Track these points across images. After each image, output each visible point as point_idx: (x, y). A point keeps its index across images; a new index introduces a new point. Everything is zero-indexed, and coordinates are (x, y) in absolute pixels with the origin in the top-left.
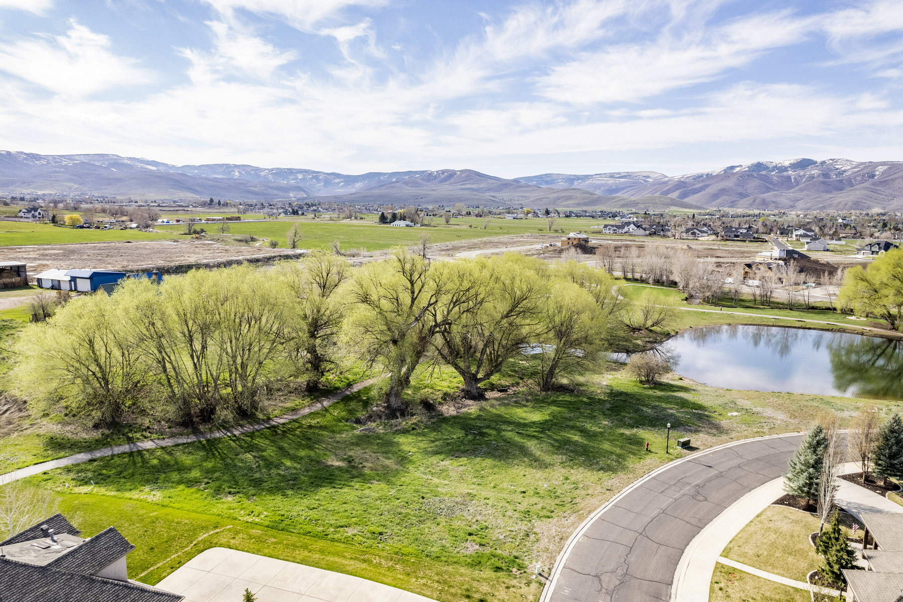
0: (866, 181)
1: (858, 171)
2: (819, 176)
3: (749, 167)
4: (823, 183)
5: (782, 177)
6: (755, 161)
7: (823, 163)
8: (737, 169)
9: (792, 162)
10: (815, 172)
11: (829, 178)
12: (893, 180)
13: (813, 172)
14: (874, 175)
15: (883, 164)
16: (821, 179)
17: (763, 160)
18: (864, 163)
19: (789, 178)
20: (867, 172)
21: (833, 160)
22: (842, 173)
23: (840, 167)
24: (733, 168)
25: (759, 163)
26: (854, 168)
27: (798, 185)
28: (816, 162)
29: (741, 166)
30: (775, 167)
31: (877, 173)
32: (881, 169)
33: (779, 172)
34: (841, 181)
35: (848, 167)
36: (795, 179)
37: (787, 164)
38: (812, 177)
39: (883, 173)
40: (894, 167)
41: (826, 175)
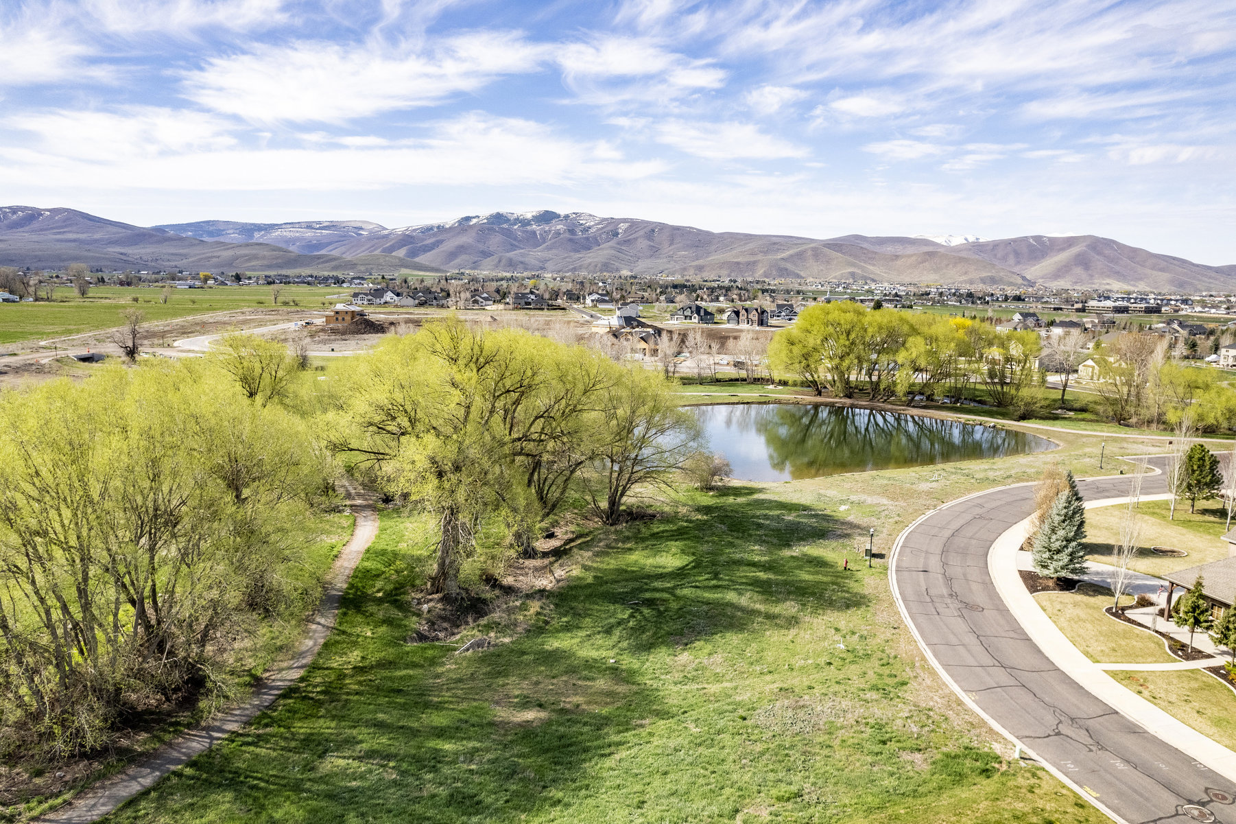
0: (611, 239)
1: (602, 228)
2: (565, 232)
3: (487, 219)
4: (570, 240)
5: (527, 232)
6: (494, 211)
7: (567, 217)
8: (474, 221)
9: (534, 214)
10: (560, 227)
11: (575, 235)
12: (636, 239)
13: (558, 227)
14: (618, 233)
15: (624, 221)
16: (568, 235)
17: (503, 210)
18: (607, 219)
19: (534, 233)
20: (611, 228)
21: (576, 214)
22: (586, 229)
23: (584, 222)
24: (468, 219)
25: (498, 213)
26: (598, 224)
27: (544, 242)
28: (559, 216)
29: (478, 217)
30: (517, 220)
31: (620, 230)
32: (623, 226)
33: (522, 226)
34: (587, 239)
35: (592, 223)
36: (541, 234)
37: (529, 216)
38: (558, 233)
39: (625, 231)
40: (634, 224)
41: (572, 232)
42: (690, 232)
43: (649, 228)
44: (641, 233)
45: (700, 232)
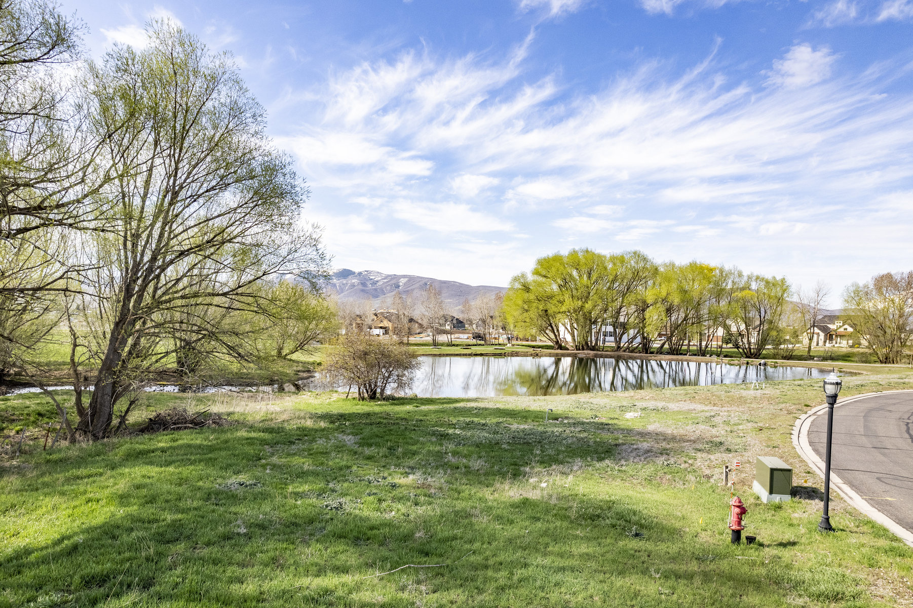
0: (394, 290)
1: (387, 282)
2: (358, 285)
4: (363, 291)
7: (360, 274)
9: (336, 271)
10: (355, 281)
11: (367, 287)
12: (413, 290)
13: (353, 281)
14: (399, 286)
15: (404, 276)
16: (360, 287)
18: (391, 276)
19: (335, 285)
20: (393, 282)
21: (367, 271)
22: (375, 283)
23: (373, 277)
26: (384, 279)
27: (342, 292)
28: (354, 273)
31: (401, 284)
32: (403, 281)
34: (376, 290)
35: (380, 278)
36: (340, 286)
37: (333, 272)
38: (353, 286)
39: (405, 284)
40: (411, 279)
41: (364, 284)
42: (454, 285)
43: (424, 282)
44: (417, 285)
45: (461, 285)
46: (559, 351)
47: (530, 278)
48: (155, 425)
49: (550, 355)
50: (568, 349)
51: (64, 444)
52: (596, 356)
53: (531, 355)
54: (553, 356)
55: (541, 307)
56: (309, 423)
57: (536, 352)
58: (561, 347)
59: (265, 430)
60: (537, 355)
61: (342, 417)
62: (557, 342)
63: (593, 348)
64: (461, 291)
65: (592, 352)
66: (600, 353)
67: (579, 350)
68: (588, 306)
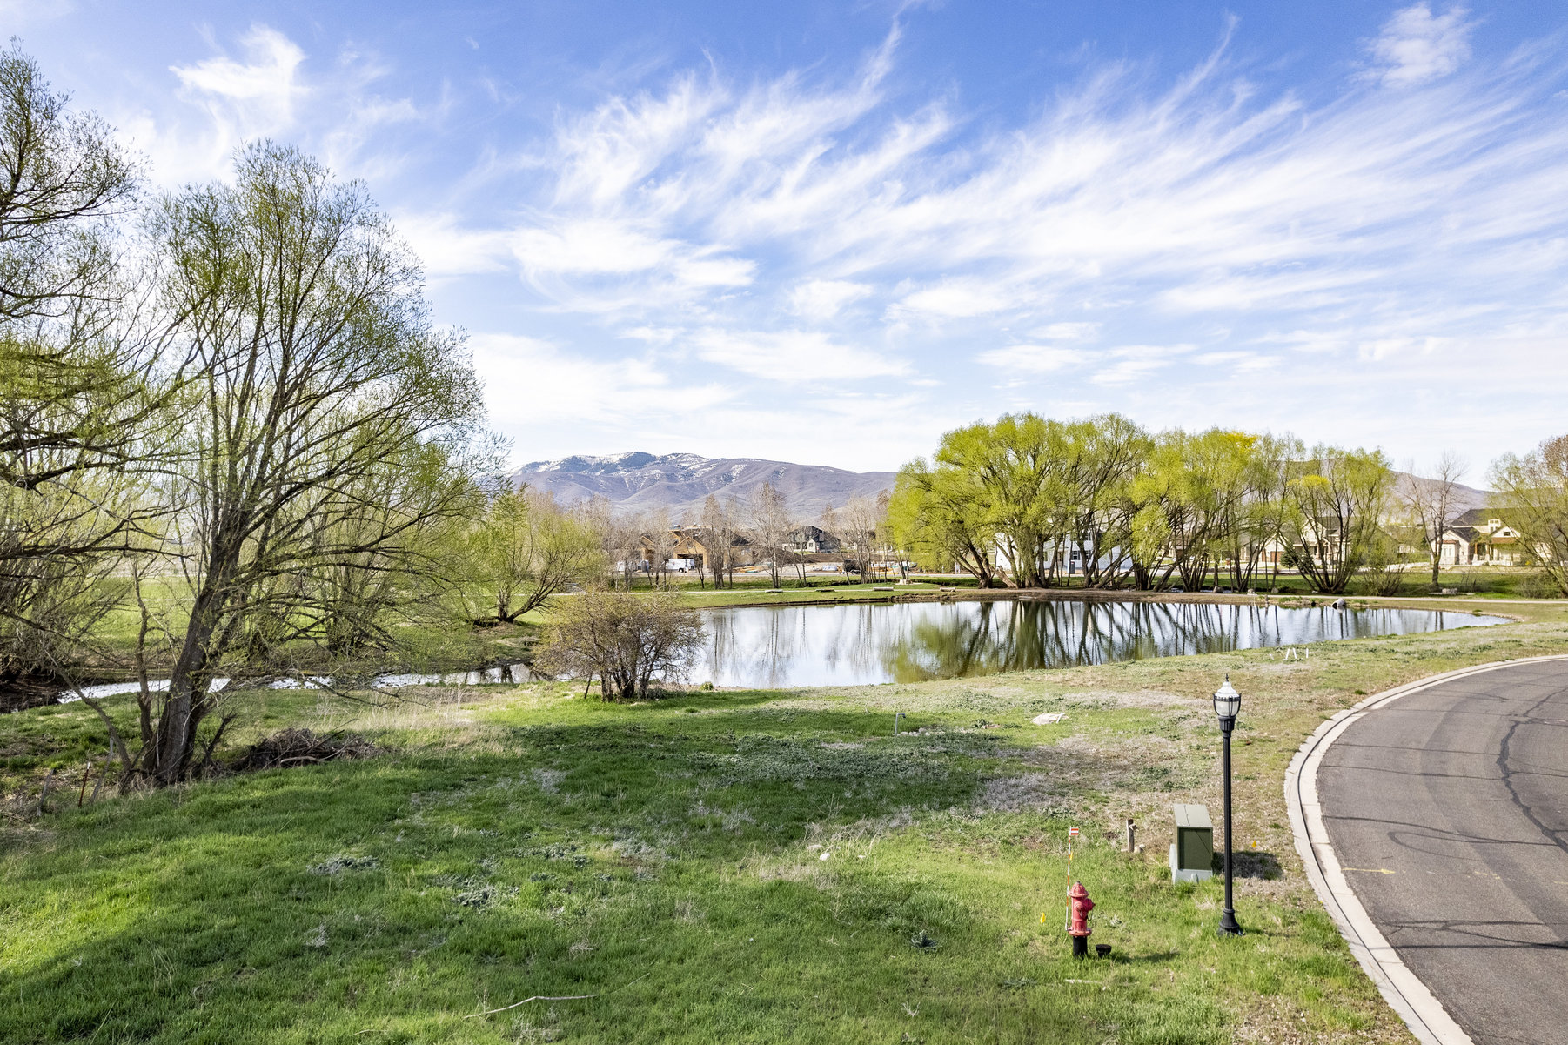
0: (723, 486)
1: (711, 471)
2: (661, 478)
3: (560, 464)
4: (669, 488)
5: (612, 479)
6: (569, 454)
7: (664, 459)
8: (543, 468)
9: (622, 457)
10: (656, 472)
11: (676, 481)
12: (754, 483)
13: (653, 472)
14: (731, 478)
15: (740, 461)
16: (665, 482)
17: (581, 453)
18: (713, 461)
19: (621, 480)
20: (722, 471)
21: (676, 454)
22: (690, 474)
23: (687, 465)
24: (535, 465)
25: (575, 457)
26: (705, 467)
27: (635, 492)
28: (654, 458)
29: (549, 463)
30: (600, 465)
31: (734, 474)
32: (738, 468)
33: (605, 472)
34: (691, 486)
35: (698, 466)
36: (630, 482)
37: (615, 459)
38: (653, 480)
39: (741, 475)
40: (752, 466)
41: (671, 477)
42: (825, 473)
43: (773, 469)
44: (762, 476)
45: (838, 473)
46: (988, 591)
47: (932, 466)
48: (259, 757)
49: (971, 598)
50: (1004, 586)
51: (113, 793)
52: (1050, 597)
53: (938, 599)
54: (975, 600)
55: (951, 516)
56: (497, 750)
57: (946, 592)
58: (991, 584)
59: (425, 765)
60: (948, 599)
61: (560, 734)
62: (984, 575)
63: (1047, 584)
64: (836, 482)
65: (1043, 591)
66: (1057, 591)
67: (1024, 587)
68: (1033, 510)
